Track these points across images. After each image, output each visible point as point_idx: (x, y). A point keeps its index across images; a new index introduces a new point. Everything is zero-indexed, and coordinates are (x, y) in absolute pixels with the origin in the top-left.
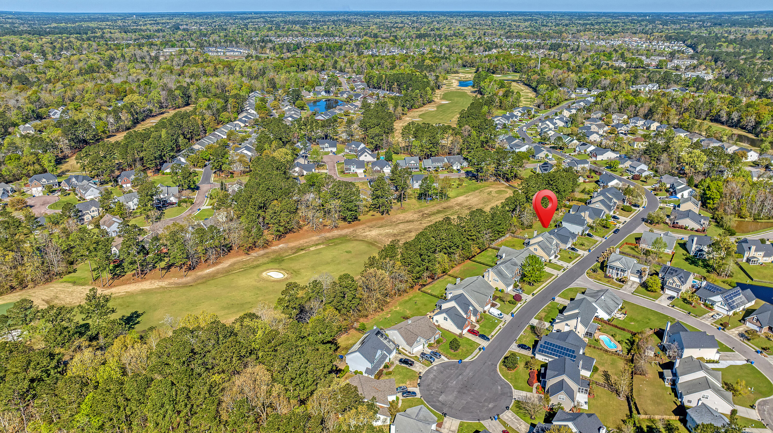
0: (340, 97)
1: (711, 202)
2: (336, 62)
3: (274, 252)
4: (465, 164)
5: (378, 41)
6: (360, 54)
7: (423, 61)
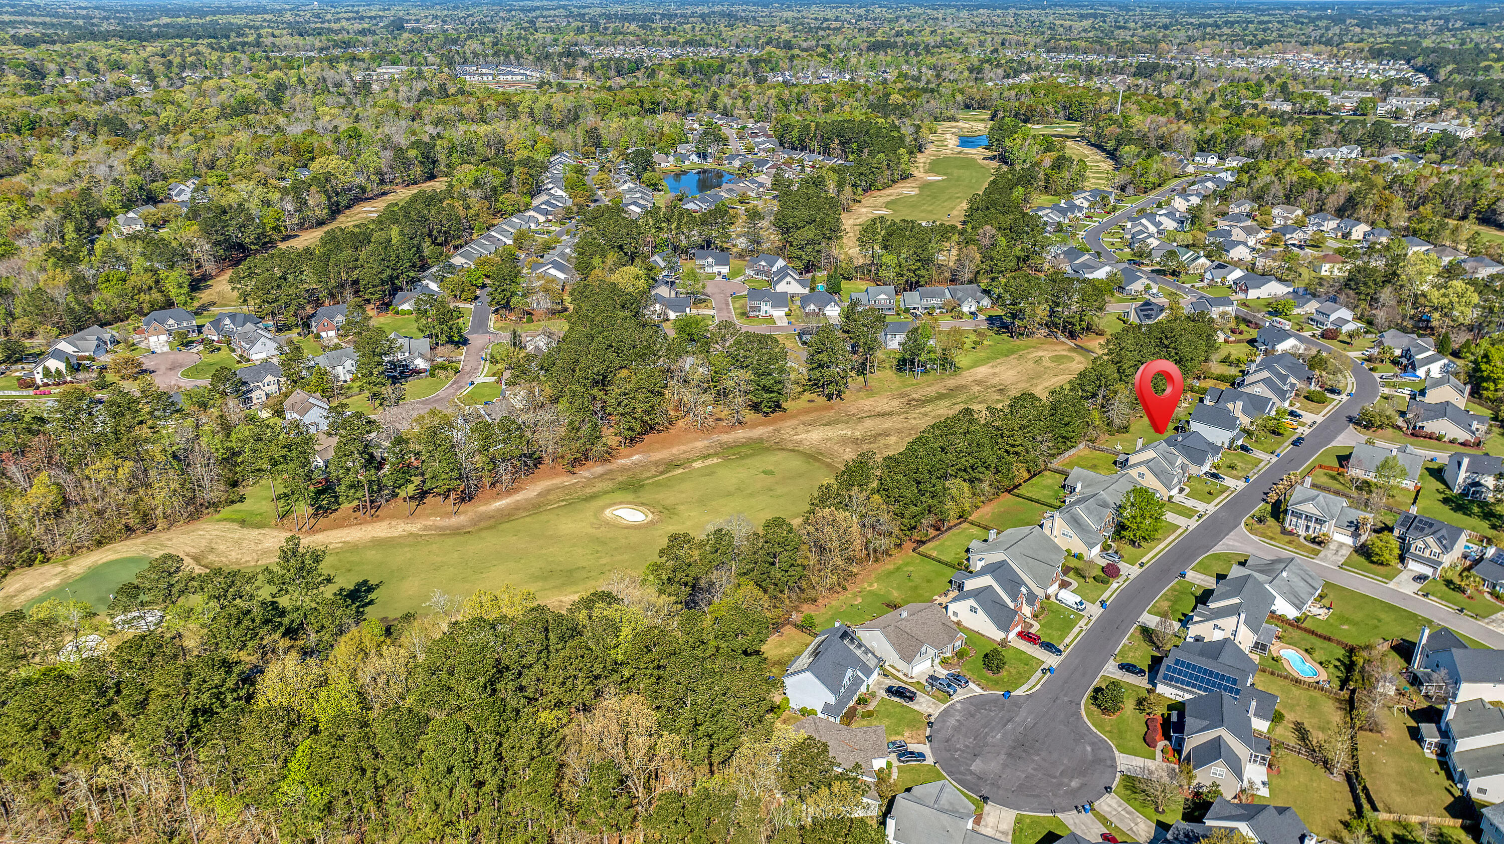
0: (726, 166)
1: (1491, 386)
2: (715, 96)
3: (623, 469)
4: (986, 302)
5: (793, 56)
6: (761, 81)
7: (887, 95)
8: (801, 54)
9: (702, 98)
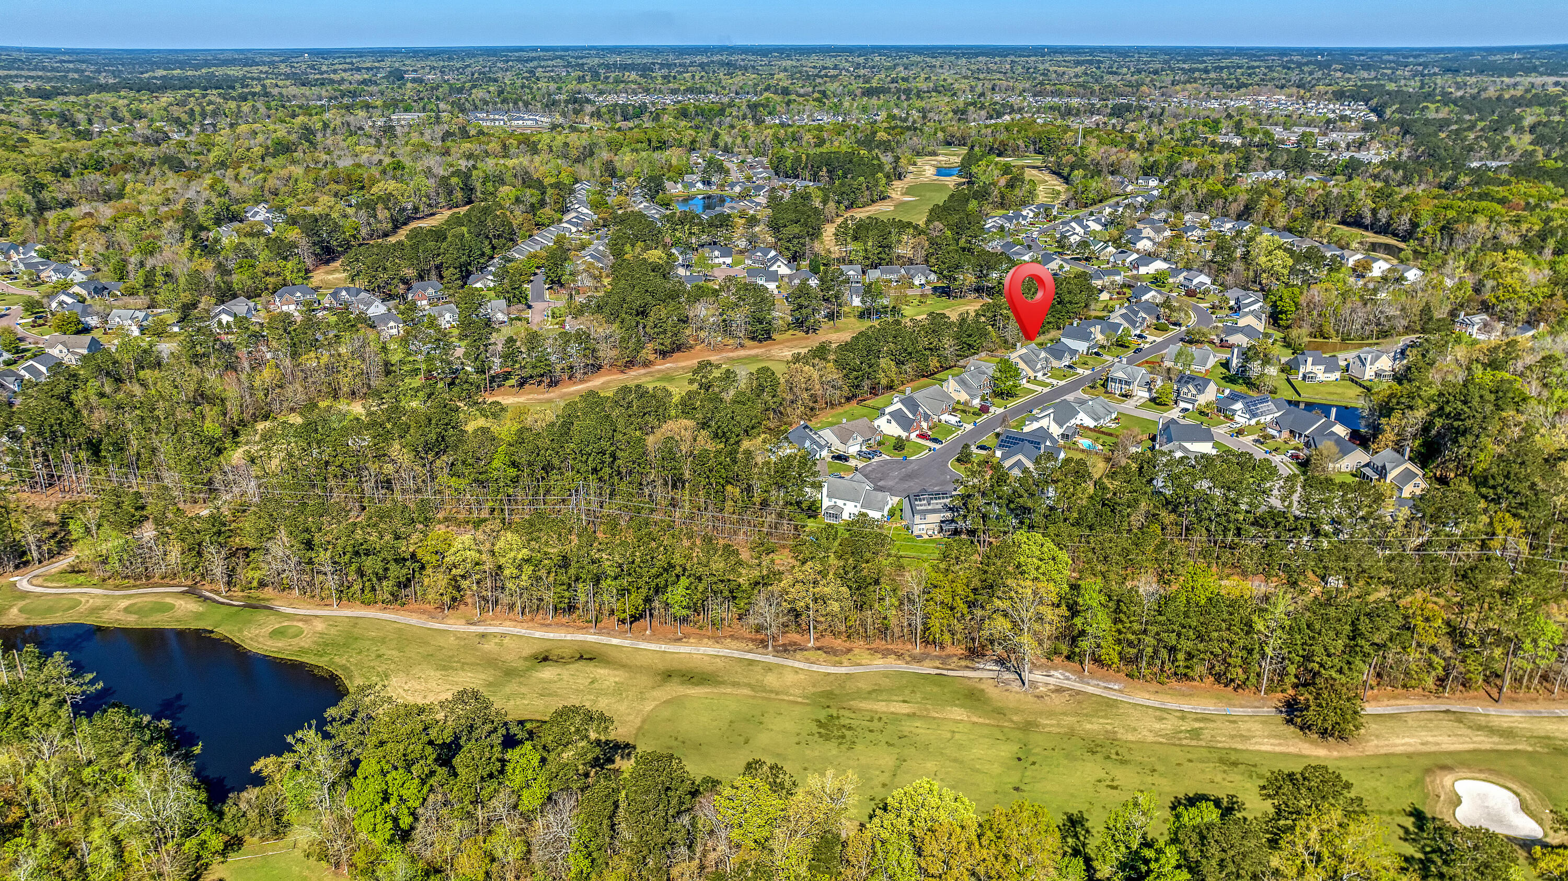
0: (728, 191)
1: (1284, 316)
2: (717, 135)
4: (933, 277)
5: (790, 101)
6: (759, 122)
7: (874, 133)
8: (797, 99)
9: (704, 137)
